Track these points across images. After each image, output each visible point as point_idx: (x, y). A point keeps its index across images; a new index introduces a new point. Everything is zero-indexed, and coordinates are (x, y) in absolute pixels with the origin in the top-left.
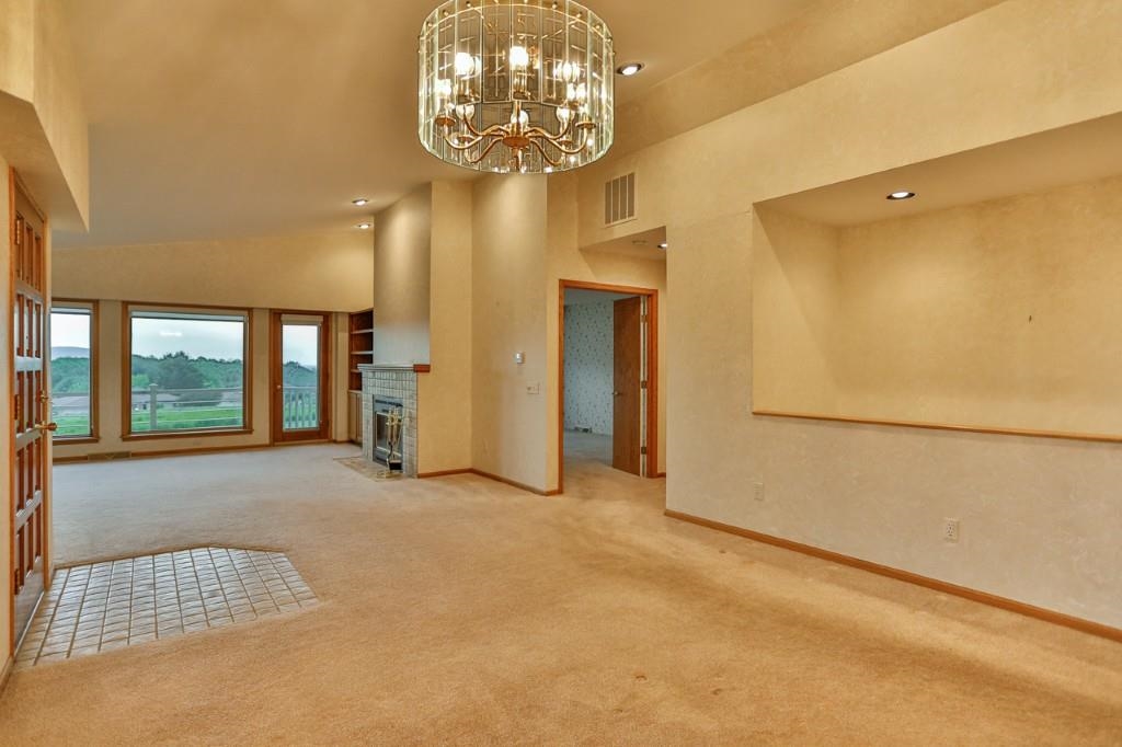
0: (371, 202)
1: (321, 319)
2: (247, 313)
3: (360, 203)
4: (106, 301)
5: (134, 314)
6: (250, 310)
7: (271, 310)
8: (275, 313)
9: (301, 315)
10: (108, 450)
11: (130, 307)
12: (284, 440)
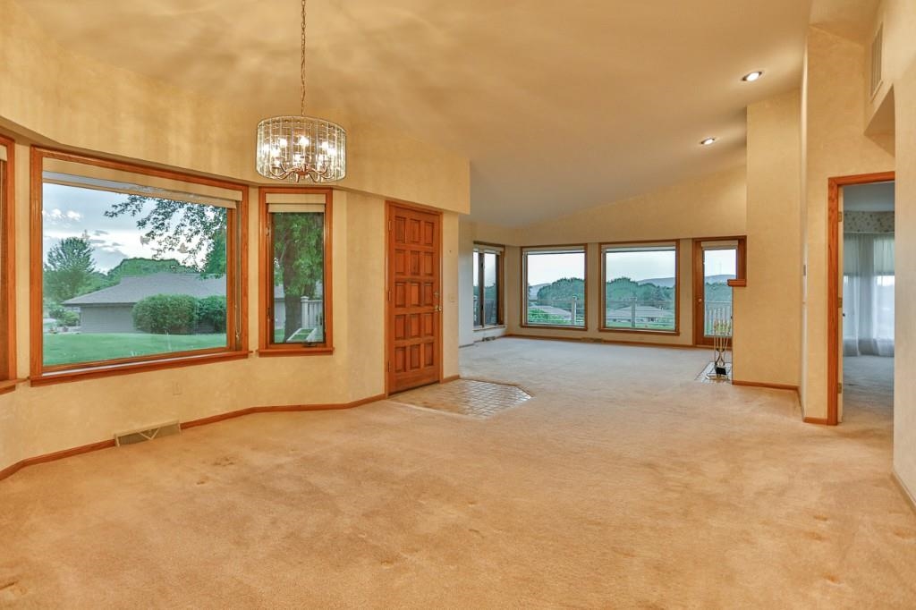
0: (718, 139)
1: (736, 243)
2: (676, 243)
3: (709, 142)
4: (591, 243)
5: (608, 250)
6: (677, 241)
7: (693, 239)
8: (696, 242)
9: (720, 241)
10: (591, 336)
11: (603, 246)
12: (704, 344)
